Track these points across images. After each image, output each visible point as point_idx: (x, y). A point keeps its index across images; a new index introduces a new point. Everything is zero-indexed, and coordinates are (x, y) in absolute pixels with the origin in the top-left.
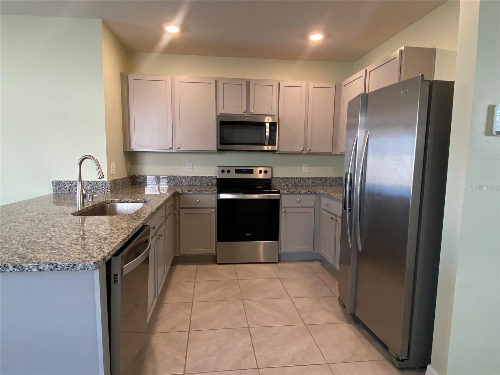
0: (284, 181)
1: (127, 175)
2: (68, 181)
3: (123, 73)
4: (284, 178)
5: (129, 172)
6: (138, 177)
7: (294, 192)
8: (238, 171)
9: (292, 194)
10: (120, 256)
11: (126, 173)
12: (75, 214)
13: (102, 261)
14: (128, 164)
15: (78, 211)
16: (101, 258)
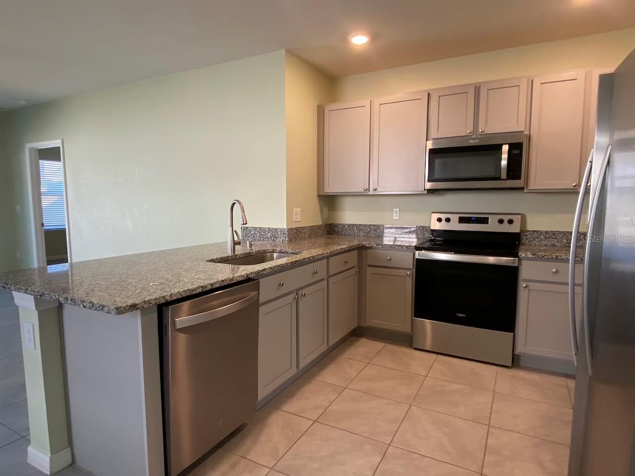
0: (546, 237)
1: (323, 222)
3: (320, 105)
4: (547, 233)
5: (325, 219)
6: (336, 226)
7: (546, 257)
8: (462, 220)
9: (542, 259)
10: (170, 307)
11: (321, 221)
12: (212, 261)
13: (128, 307)
14: (326, 210)
15: (220, 258)
16: (129, 304)
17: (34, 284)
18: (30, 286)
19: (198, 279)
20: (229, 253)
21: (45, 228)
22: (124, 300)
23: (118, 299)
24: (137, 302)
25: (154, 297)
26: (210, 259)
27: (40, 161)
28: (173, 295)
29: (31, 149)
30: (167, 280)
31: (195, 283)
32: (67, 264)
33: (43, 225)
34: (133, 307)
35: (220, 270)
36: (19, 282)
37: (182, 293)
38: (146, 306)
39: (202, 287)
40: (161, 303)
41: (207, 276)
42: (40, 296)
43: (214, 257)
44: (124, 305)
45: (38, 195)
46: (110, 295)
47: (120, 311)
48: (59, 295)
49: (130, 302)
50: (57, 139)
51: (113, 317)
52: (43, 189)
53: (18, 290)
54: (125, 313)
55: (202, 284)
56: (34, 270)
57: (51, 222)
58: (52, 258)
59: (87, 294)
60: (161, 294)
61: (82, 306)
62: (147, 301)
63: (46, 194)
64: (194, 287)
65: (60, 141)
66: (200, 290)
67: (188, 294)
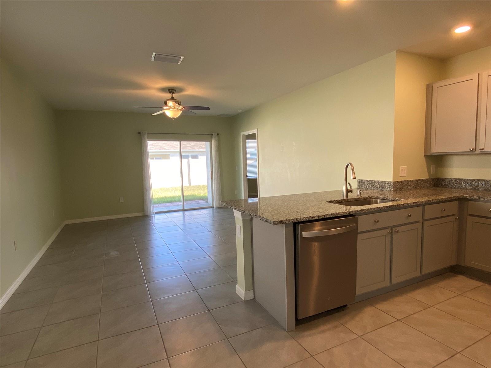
1: (430, 176)
2: (366, 180)
3: (429, 84)
5: (432, 174)
10: (300, 225)
11: (428, 175)
12: (331, 202)
13: (279, 222)
14: (433, 167)
15: (337, 200)
16: (279, 220)
17: (241, 207)
18: (240, 208)
19: (317, 212)
20: (344, 197)
21: (248, 177)
22: (278, 218)
23: (275, 217)
24: (283, 220)
25: (292, 219)
26: (330, 200)
27: (247, 140)
28: (301, 219)
29: (243, 135)
30: (301, 211)
31: (315, 214)
32: (257, 198)
33: (247, 176)
34: (281, 222)
35: (333, 208)
36: (236, 205)
37: (306, 218)
38: (287, 222)
39: (318, 216)
40: (295, 222)
41: (323, 211)
42: (244, 212)
43: (333, 200)
44: (277, 221)
45: (245, 159)
46: (272, 215)
47: (275, 223)
48: (251, 213)
49: (280, 219)
50: (255, 129)
51: (272, 225)
52: (248, 156)
53: (236, 209)
54: (277, 224)
55: (319, 215)
56: (242, 200)
57: (251, 174)
58: (251, 194)
59: (262, 213)
60: (295, 217)
61: (259, 219)
62: (288, 220)
63: (249, 159)
64: (314, 216)
65: (256, 130)
66: (317, 218)
67: (310, 219)
